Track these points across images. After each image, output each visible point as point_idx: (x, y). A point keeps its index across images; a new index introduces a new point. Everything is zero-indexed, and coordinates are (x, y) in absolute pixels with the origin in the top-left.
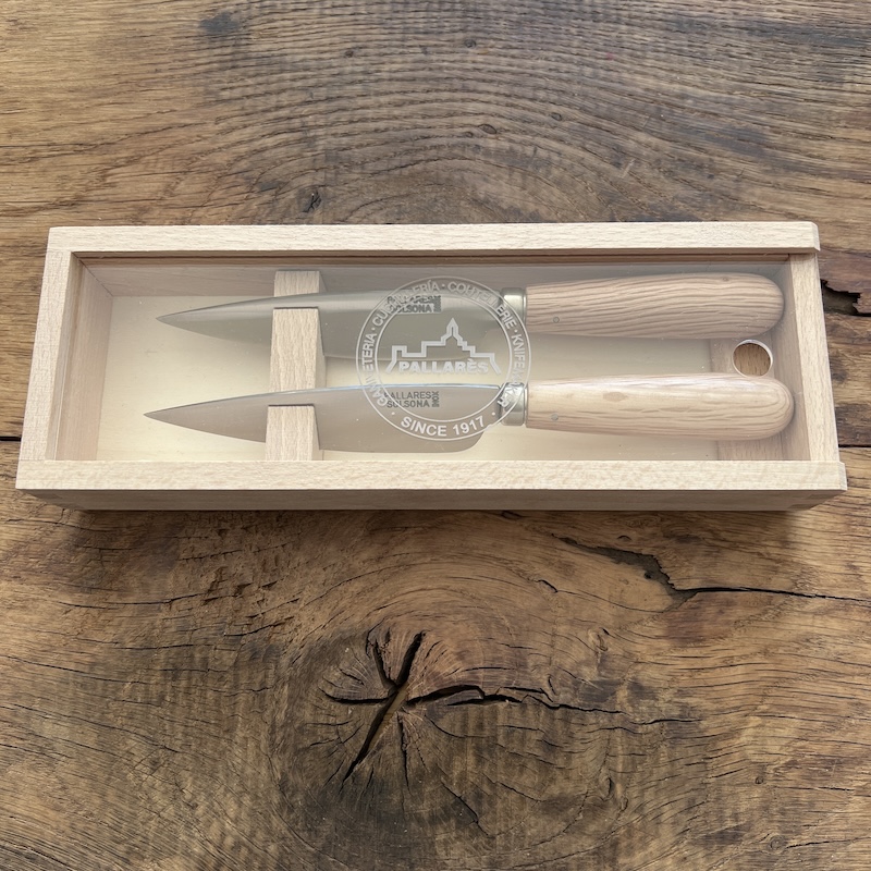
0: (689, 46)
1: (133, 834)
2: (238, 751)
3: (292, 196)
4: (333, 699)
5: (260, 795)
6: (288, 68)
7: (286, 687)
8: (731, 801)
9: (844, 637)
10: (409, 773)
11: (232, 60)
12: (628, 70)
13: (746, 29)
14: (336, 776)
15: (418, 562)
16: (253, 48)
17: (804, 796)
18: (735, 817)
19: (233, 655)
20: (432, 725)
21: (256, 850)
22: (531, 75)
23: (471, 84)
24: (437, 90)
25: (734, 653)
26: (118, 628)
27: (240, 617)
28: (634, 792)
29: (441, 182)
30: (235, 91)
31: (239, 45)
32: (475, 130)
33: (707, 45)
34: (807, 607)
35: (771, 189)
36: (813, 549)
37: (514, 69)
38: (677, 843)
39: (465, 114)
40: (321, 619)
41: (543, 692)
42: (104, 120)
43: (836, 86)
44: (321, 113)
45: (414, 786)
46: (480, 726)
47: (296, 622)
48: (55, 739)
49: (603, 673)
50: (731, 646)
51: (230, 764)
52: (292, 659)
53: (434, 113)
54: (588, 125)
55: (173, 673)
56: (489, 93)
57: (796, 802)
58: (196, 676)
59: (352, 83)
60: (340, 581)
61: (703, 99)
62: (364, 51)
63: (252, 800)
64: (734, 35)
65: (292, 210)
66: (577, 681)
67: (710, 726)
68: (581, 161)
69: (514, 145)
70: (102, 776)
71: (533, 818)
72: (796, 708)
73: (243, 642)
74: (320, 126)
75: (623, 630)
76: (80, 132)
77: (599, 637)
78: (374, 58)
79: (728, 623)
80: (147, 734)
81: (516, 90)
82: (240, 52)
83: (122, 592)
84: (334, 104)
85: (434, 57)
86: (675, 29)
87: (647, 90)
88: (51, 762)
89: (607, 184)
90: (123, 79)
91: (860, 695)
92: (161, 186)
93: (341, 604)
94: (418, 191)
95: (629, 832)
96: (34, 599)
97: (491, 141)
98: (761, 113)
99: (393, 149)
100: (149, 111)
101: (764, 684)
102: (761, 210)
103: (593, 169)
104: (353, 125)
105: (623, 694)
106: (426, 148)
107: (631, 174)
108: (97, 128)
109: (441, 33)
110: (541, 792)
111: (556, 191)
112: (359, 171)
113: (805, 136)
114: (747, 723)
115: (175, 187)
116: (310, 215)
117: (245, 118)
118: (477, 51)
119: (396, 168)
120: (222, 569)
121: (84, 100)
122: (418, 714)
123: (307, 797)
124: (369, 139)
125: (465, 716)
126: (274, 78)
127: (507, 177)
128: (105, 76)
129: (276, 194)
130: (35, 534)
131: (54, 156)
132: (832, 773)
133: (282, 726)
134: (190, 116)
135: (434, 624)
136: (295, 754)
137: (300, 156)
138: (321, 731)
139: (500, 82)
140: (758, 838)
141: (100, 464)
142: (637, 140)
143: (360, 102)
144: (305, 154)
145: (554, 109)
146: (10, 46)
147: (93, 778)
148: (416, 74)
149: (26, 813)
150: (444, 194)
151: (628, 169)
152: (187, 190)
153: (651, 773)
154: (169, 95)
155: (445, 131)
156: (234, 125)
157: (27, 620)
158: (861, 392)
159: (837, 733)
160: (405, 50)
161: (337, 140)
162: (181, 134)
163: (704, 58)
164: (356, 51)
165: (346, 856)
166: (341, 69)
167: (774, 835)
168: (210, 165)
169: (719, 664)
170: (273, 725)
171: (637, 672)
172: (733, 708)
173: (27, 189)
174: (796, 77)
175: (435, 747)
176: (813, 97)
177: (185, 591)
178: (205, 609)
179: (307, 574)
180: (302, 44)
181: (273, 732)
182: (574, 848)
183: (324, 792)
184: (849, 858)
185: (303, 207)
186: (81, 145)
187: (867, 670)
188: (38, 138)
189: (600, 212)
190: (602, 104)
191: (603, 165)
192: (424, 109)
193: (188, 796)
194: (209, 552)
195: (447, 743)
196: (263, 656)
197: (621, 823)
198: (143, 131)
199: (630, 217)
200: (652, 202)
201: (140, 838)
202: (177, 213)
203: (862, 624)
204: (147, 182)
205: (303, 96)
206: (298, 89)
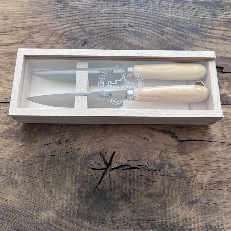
0: (180, 6)
1: (39, 204)
2: (67, 183)
3: (79, 42)
4: (92, 169)
5: (73, 194)
6: (78, 10)
7: (80, 166)
8: (195, 193)
9: (222, 152)
10: (112, 187)
11: (63, 7)
12: (165, 12)
13: (194, 2)
14: (93, 188)
15: (114, 134)
16: (69, 4)
19: (65, 158)
20: (118, 175)
21: (72, 208)
22: (140, 13)
23: (125, 15)
24: (116, 16)
25: (195, 156)
26: (35, 151)
27: (67, 148)
28: (170, 191)
29: (118, 39)
30: (64, 15)
32: (126, 26)
33: (184, 6)
34: (212, 144)
35: (201, 42)
36: (214, 130)
37: (136, 11)
38: (181, 204)
39: (124, 22)
40: (89, 148)
41: (146, 166)
42: (30, 22)
43: (216, 17)
44: (87, 21)
45: (113, 191)
46: (130, 175)
47: (82, 149)
48: (18, 180)
49: (161, 161)
50: (194, 154)
51: (65, 186)
52: (81, 158)
53: (116, 22)
54: (155, 25)
55: (49, 162)
56: (130, 17)
57: (211, 193)
58: (55, 163)
59: (95, 14)
60: (93, 139)
61: (184, 19)
62: (97, 6)
63: (71, 195)
64: (191, 4)
65: (79, 45)
66: (155, 164)
67: (189, 174)
68: (153, 34)
69: (136, 30)
70: (30, 190)
71: (144, 198)
72: (210, 170)
73: (68, 154)
74: (86, 24)
75: (166, 151)
76: (23, 25)
77: (160, 152)
78: (100, 8)
79: (193, 149)
80: (43, 179)
81: (137, 16)
82: (65, 5)
83: (36, 142)
84: (90, 19)
85: (116, 8)
86: (176, 2)
87: (170, 17)
88: (17, 186)
89: (160, 40)
90: (35, 11)
91: (227, 166)
92: (45, 39)
93: (94, 144)
94: (112, 41)
95: (169, 201)
96: (12, 144)
97: (131, 29)
98: (198, 23)
99: (105, 30)
100: (42, 20)
101: (202, 164)
102: (199, 47)
103: (156, 36)
104: (95, 24)
105: (166, 167)
106: (114, 30)
107: (166, 37)
108: (28, 24)
109: (117, 2)
111: (147, 41)
112: (97, 35)
113: (209, 29)
114: (198, 174)
115: (48, 39)
116: (84, 46)
117: (67, 22)
118: (127, 7)
119: (106, 35)
120: (62, 136)
121: (24, 16)
122: (114, 172)
123: (85, 194)
124: (99, 28)
125: (126, 173)
126: (75, 12)
127: (135, 38)
128: (30, 11)
129: (75, 41)
130: (12, 127)
131: (17, 30)
132: (220, 186)
133: (79, 176)
134: (53, 21)
135: (118, 149)
136: (82, 183)
137: (81, 32)
138: (89, 177)
139: (132, 14)
140: (202, 202)
141: (31, 109)
142: (167, 29)
143: (97, 18)
144: (83, 31)
145: (146, 21)
146: (5, 3)
147: (28, 190)
148: (111, 12)
149: (10, 199)
150: (118, 42)
151: (165, 36)
152: (52, 40)
153: (174, 186)
154: (47, 16)
155: (119, 26)
156: (64, 23)
157: (10, 149)
158: (224, 91)
159: (221, 176)
160: (108, 6)
161: (91, 28)
162: (50, 26)
163: (184, 9)
164: (96, 6)
165: (96, 209)
166: (92, 10)
167: (206, 201)
168: (58, 33)
169: (191, 159)
170: (76, 176)
171: (170, 161)
172: (195, 170)
173: (9, 39)
174: (206, 14)
175: (119, 180)
176: (211, 19)
177: (52, 142)
178: (58, 146)
179: (84, 137)
180: (82, 4)
181: (76, 177)
182: (155, 206)
183: (90, 193)
184: (225, 207)
185: (82, 44)
186: (24, 28)
187: (228, 160)
188: (12, 26)
189: (159, 46)
190: (158, 20)
191: (159, 35)
192: (113, 21)
193: (54, 194)
194: (59, 132)
195: (121, 179)
196: (73, 158)
197: (167, 199)
198: (40, 25)
199: (166, 48)
200: (171, 44)
201: (41, 205)
202: (49, 45)
203: (226, 149)
204: (41, 37)
205: (82, 17)
206: (81, 15)
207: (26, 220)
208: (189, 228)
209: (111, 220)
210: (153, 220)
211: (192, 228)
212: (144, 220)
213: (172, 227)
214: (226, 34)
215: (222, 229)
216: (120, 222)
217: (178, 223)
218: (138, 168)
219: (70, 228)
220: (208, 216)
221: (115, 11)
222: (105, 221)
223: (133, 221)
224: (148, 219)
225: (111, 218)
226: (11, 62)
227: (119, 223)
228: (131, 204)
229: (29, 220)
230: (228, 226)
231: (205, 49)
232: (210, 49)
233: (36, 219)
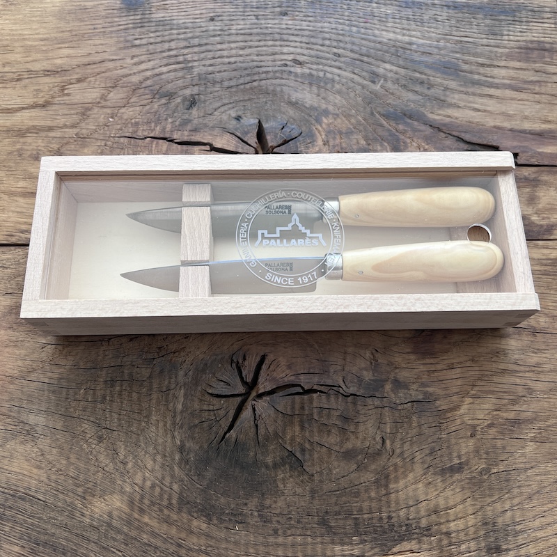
0: (413, 15)
1: (87, 481)
2: (153, 429)
3: (179, 101)
4: (211, 394)
5: (167, 455)
6: (175, 27)
7: (182, 389)
8: (456, 448)
9: (518, 350)
10: (260, 437)
11: (140, 23)
12: (378, 29)
13: (446, 6)
14: (214, 441)
16: (153, 16)
17: (499, 443)
18: (459, 457)
19: (149, 370)
20: (273, 409)
21: (166, 489)
22: (321, 32)
23: (285, 37)
24: (265, 40)
25: (454, 361)
26: (76, 357)
27: (153, 348)
28: (398, 445)
29: (269, 92)
30: (143, 40)
31: (145, 14)
32: (288, 63)
33: (423, 15)
34: (496, 333)
35: (464, 95)
37: (311, 28)
38: (425, 474)
39: (282, 53)
40: (203, 348)
41: (340, 387)
42: (63, 56)
43: (499, 37)
44: (195, 53)
45: (263, 446)
46: (303, 408)
47: (188, 350)
48: (36, 425)
49: (376, 374)
50: (452, 357)
51: (148, 437)
52: (185, 372)
53: (264, 53)
54: (355, 59)
55: (111, 382)
56: (296, 41)
57: (495, 447)
58: (125, 384)
59: (214, 36)
61: (423, 45)
62: (220, 18)
63: (162, 458)
64: (439, 9)
65: (179, 108)
66: (360, 380)
67: (442, 404)
68: (352, 80)
69: (312, 71)
70: (67, 447)
71: (336, 463)
72: (493, 392)
73: (155, 362)
74: (195, 61)
75: (386, 349)
76: (47, 64)
77: (373, 354)
78: (227, 22)
80: (95, 420)
81: (312, 40)
82: (145, 18)
84: (204, 48)
85: (263, 22)
86: (404, 6)
87: (390, 40)
88: (34, 439)
89: (368, 93)
90: (74, 33)
91: (530, 384)
92: (99, 95)
93: (214, 339)
94: (255, 97)
95: (395, 468)
96: (21, 341)
97: (298, 69)
98: (457, 52)
100: (91, 52)
101: (473, 378)
102: (459, 107)
103: (359, 84)
104: (215, 60)
105: (388, 387)
106: (259, 73)
107: (382, 87)
108: (59, 61)
109: (266, 8)
110: (341, 447)
111: (339, 97)
112: (220, 86)
113: (482, 65)
114: (463, 402)
115: (106, 96)
116: (190, 111)
117: (149, 56)
118: (289, 18)
119: (242, 84)
121: (50, 45)
122: (265, 401)
123: (196, 455)
124: (225, 67)
125: (293, 403)
126: (167, 33)
127: (309, 89)
128: (63, 32)
129: (169, 99)
131: (31, 78)
132: (515, 429)
133: (181, 412)
134: (116, 54)
135: (272, 349)
136: (189, 430)
137: (183, 77)
138: (205, 414)
139: (303, 36)
140: (473, 469)
142: (384, 68)
143: (219, 47)
144: (186, 76)
145: (335, 50)
146: (4, 14)
147: (61, 448)
148: (252, 31)
149: (18, 471)
150: (271, 99)
151: (380, 84)
152: (115, 98)
153: (407, 433)
154: (102, 42)
155: (270, 63)
156: (142, 60)
157: (18, 353)
159: (517, 406)
160: (246, 18)
161: (206, 68)
162: (110, 65)
163: (422, 22)
164: (216, 18)
165: (222, 491)
166: (207, 28)
167: (482, 467)
168: (128, 83)
169: (445, 368)
170: (175, 412)
171: (396, 373)
172: (456, 393)
173: (15, 97)
174: (475, 32)
175: (275, 421)
176: (486, 44)
178: (131, 344)
180: (183, 13)
181: (175, 416)
182: (362, 480)
183: (207, 452)
184: (528, 479)
185: (186, 107)
186: (48, 71)
187: (533, 369)
188: (21, 67)
189: (365, 108)
190: (363, 48)
191: (365, 82)
192: (258, 51)
193: (122, 457)
195: (282, 419)
196: (167, 371)
197: (390, 464)
198: (86, 63)
199: (382, 112)
200: (394, 103)
201: (91, 484)
202: (109, 111)
203: (529, 342)
204: (90, 93)
205: (185, 44)
206: (181, 39)
207: (56, 519)
208: (444, 530)
209: (259, 515)
210: (359, 513)
211: (451, 529)
212: (337, 513)
214: (522, 77)
215: (523, 531)
216: (280, 519)
217: (418, 519)
218: (321, 392)
219: (162, 537)
220: (489, 500)
221: (261, 28)
222: (244, 517)
223: (310, 517)
224: (345, 511)
225: (259, 511)
226: (18, 150)
227: (278, 522)
228: (306, 477)
229: (63, 518)
230: (537, 523)
231: (473, 112)
232: (485, 111)
233: (80, 516)
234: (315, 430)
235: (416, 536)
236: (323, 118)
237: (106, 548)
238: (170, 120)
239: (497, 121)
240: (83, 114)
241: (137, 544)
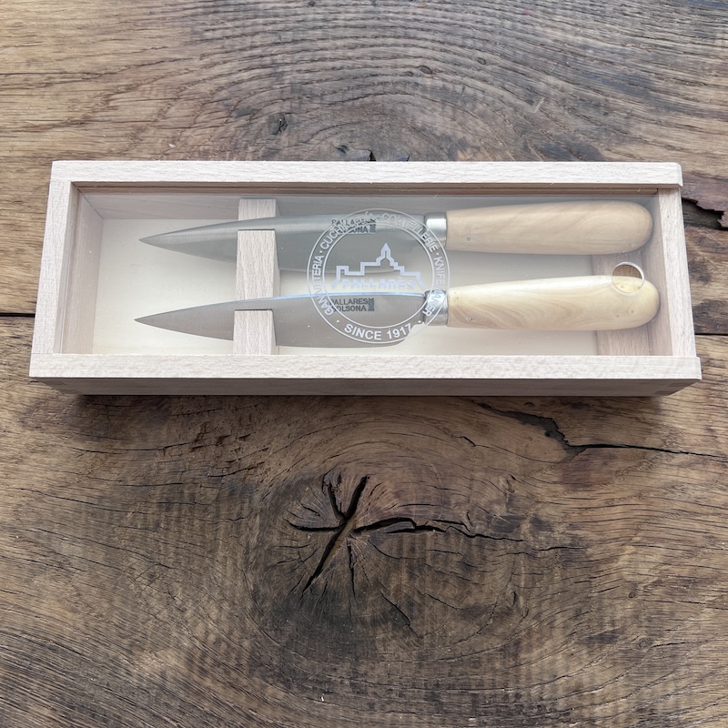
0: (591, 5)
1: (135, 631)
2: (219, 568)
3: (264, 121)
4: (296, 527)
5: (236, 602)
6: (261, 14)
7: (258, 517)
8: (610, 610)
9: (701, 485)
10: (356, 585)
11: (213, 6)
12: (541, 24)
14: (297, 587)
15: (365, 420)
18: (613, 623)
19: (215, 491)
20: (374, 548)
21: (234, 645)
22: (461, 26)
23: (412, 32)
24: (384, 37)
25: (615, 496)
26: (122, 470)
27: (221, 462)
28: (533, 603)
29: (387, 112)
30: (216, 32)
32: (414, 71)
33: (606, 5)
34: (673, 461)
35: (655, 126)
36: (679, 415)
37: (447, 20)
38: (566, 642)
39: (407, 57)
40: (287, 464)
41: (463, 524)
42: (108, 53)
43: (709, 42)
44: (287, 53)
45: (359, 596)
46: (413, 550)
47: (266, 466)
48: (71, 556)
49: (510, 510)
50: (612, 491)
51: (212, 578)
52: (263, 495)
53: (381, 55)
54: (507, 69)
55: (167, 505)
56: (426, 40)
57: (660, 612)
58: (185, 508)
59: (314, 28)
60: (301, 435)
61: (602, 49)
63: (230, 606)
65: (263, 132)
66: (489, 516)
67: (594, 552)
68: (501, 99)
69: (446, 83)
70: (109, 586)
71: (453, 622)
72: (662, 540)
73: (223, 481)
74: (287, 64)
75: (527, 476)
76: (87, 63)
77: (508, 482)
78: (332, 8)
79: (610, 472)
80: (146, 554)
81: (449, 38)
83: (126, 440)
84: (299, 46)
85: (382, 9)
87: (556, 41)
88: (68, 575)
89: (522, 118)
90: (123, 19)
91: (713, 530)
92: (155, 110)
93: (303, 453)
94: (367, 119)
95: (528, 634)
96: (52, 445)
97: (428, 80)
98: (648, 62)
99: (347, 84)
100: (146, 47)
101: (638, 520)
102: (646, 142)
103: (511, 105)
104: (314, 63)
105: (526, 527)
106: (374, 84)
107: (542, 109)
108: (102, 60)
110: (460, 602)
111: (480, 122)
112: (319, 101)
113: (683, 82)
114: (623, 551)
115: (166, 112)
116: (278, 137)
117: (224, 55)
118: (418, 5)
119: (349, 100)
120: (206, 423)
121: (90, 36)
122: (364, 539)
123: (274, 604)
124: (328, 75)
125: (401, 542)
126: (249, 22)
127: (440, 110)
128: (108, 17)
129: (251, 119)
130: (54, 393)
131: (65, 82)
132: (689, 590)
133: (255, 548)
134: (179, 52)
135: (377, 469)
136: (265, 571)
137: (270, 88)
138: (286, 552)
139: (436, 31)
140: (630, 639)
142: (548, 82)
143: (321, 44)
144: (274, 86)
145: (480, 54)
147: (102, 587)
148: (367, 22)
149: (48, 614)
150: (388, 122)
151: (539, 106)
152: (178, 114)
153: (547, 588)
154: (162, 34)
155: (390, 70)
156: (215, 61)
157: (48, 462)
158: (721, 291)
159: (694, 559)
160: (358, 3)
161: (301, 75)
162: (171, 67)
163: (603, 15)
165: (305, 650)
166: (305, 17)
167: (642, 637)
168: (196, 93)
169: (603, 505)
170: (247, 548)
171: (537, 509)
172: (613, 539)
173: (43, 110)
174: (677, 33)
175: (377, 565)
176: (691, 50)
177: (176, 440)
178: (193, 455)
179: (275, 429)
181: (247, 553)
182: (485, 646)
183: (288, 600)
184: (701, 656)
185: (272, 130)
186: (88, 74)
187: (719, 511)
188: (52, 67)
189: (516, 140)
190: (518, 52)
191: (519, 102)
192: (373, 52)
193: (179, 603)
194: (197, 410)
195: (385, 563)
196: (239, 493)
197: (523, 627)
198: (139, 64)
199: (540, 146)
200: (558, 134)
201: (140, 634)
202: (169, 133)
203: (716, 475)
204: (144, 106)
205: (273, 39)
206: (269, 32)
207: (96, 677)
208: (587, 716)
209: (352, 684)
210: (479, 688)
211: (595, 715)
212: (451, 687)
213: (535, 710)
215: (689, 721)
216: (378, 691)
217: (554, 700)
218: (437, 529)
219: (227, 705)
220: (648, 680)
221: (379, 19)
222: (332, 686)
223: (416, 690)
224: (461, 685)
225: (351, 679)
227: (375, 694)
229: (103, 676)
230: (708, 712)
231: (665, 150)
232: (682, 149)
233: (125, 675)
234: (428, 579)
235: (550, 721)
236: (459, 152)
237: (157, 716)
238: (251, 149)
239: (698, 164)
240: (134, 137)
241: (197, 714)
